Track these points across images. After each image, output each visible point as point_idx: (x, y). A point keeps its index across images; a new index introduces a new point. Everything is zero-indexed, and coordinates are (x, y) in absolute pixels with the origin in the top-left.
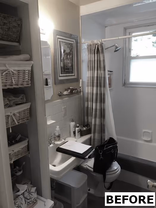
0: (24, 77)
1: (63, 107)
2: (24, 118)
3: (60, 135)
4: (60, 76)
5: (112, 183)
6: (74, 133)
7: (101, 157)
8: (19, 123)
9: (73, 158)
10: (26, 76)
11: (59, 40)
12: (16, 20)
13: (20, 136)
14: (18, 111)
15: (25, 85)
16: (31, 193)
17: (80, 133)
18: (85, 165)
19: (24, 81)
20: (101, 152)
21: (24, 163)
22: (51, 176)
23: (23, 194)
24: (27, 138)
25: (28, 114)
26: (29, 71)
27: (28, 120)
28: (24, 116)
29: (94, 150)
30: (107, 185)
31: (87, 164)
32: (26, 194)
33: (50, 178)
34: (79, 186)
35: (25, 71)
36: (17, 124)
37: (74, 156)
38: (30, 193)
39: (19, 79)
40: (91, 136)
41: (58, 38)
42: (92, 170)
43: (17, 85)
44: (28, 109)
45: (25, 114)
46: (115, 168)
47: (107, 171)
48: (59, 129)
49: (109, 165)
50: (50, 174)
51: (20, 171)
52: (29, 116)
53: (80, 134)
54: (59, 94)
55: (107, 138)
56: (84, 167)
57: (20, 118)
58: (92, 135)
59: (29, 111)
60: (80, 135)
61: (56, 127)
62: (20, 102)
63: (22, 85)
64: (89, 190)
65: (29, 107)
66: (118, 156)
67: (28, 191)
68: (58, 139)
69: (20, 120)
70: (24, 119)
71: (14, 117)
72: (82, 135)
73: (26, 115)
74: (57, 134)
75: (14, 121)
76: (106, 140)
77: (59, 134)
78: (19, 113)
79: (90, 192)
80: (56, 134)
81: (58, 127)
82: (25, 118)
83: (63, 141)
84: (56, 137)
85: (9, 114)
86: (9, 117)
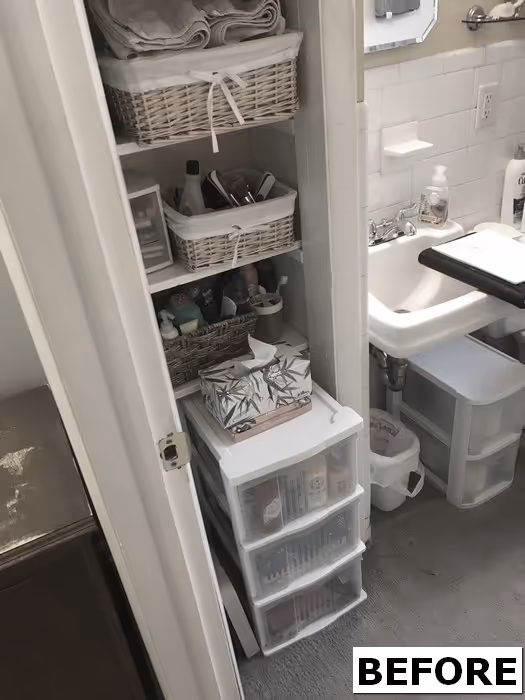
1: (481, 86)
2: (273, 102)
3: (445, 202)
8: (252, 119)
9: (476, 296)
13: (271, 181)
14: (243, 68)
16: (292, 374)
21: (284, 280)
23: (265, 369)
24: (291, 191)
25: (289, 86)
27: (288, 111)
28: (274, 95)
32: (275, 373)
33: (371, 346)
36: (243, 123)
37: (481, 289)
38: (285, 372)
44: (289, 63)
45: (277, 84)
48: (444, 178)
50: (371, 333)
51: (273, 303)
52: (292, 95)
54: (469, 17)
57: (257, 102)
59: (292, 74)
61: (434, 172)
65: (292, 54)
67: (281, 364)
68: (436, 219)
69: (258, 112)
70: (273, 109)
71: (229, 92)
73: (282, 90)
74: (434, 200)
75: (231, 109)
77: (444, 197)
78: (251, 75)
80: (431, 198)
81: (441, 169)
82: (280, 105)
83: (457, 228)
84: (429, 210)
85: (207, 77)
86: (208, 91)
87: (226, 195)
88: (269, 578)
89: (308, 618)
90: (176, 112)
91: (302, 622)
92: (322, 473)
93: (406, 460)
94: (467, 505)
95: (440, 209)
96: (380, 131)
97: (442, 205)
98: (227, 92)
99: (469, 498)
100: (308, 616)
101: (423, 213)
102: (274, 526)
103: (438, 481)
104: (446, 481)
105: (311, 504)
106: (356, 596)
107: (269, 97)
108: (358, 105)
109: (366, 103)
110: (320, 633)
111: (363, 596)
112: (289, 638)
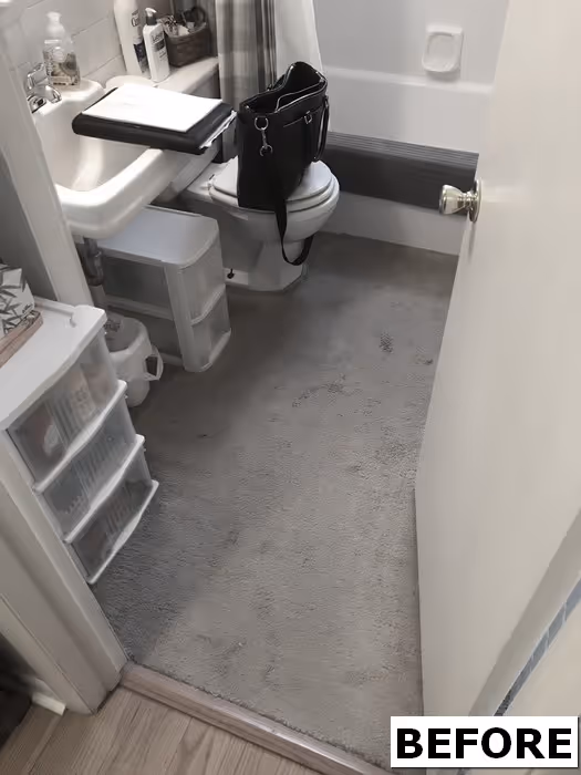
3: (73, 56)
5: (308, 242)
6: (140, 50)
7: (265, 146)
9: (150, 155)
16: (8, 290)
17: (164, 49)
18: (203, 188)
20: (262, 124)
22: (71, 227)
29: (234, 114)
30: (293, 250)
31: (210, 182)
34: (192, 259)
40: (218, 66)
42: (235, 201)
46: (320, 187)
47: (289, 199)
48: (62, 28)
49: (298, 176)
50: (69, 223)
53: (166, 57)
55: (282, 69)
56: (204, 197)
58: (221, 59)
60: (167, 63)
61: (47, 21)
64: (231, 276)
66: (328, 141)
68: (68, 80)
72: (175, 63)
74: (60, 57)
76: (278, 77)
77: (71, 51)
79: (233, 280)
80: (56, 54)
81: (55, 17)
83: (96, 86)
84: (58, 70)
88: (69, 510)
89: (118, 530)
91: (112, 536)
92: (82, 382)
93: (140, 346)
94: (206, 366)
95: (70, 65)
97: (70, 60)
99: (204, 360)
100: (116, 527)
101: (53, 74)
102: (58, 454)
103: (173, 360)
104: (180, 356)
105: (84, 418)
106: (149, 488)
110: (133, 536)
111: (155, 484)
112: (107, 557)
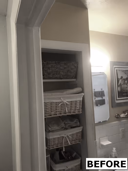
0: (76, 106)
2: (77, 140)
4: (117, 100)
8: (72, 143)
10: (77, 105)
11: (116, 69)
12: (73, 64)
13: (75, 154)
14: (71, 134)
15: (77, 113)
19: (76, 110)
24: (80, 157)
25: (80, 136)
26: (80, 101)
27: (80, 141)
28: (77, 138)
35: (76, 101)
36: (70, 144)
39: (71, 108)
41: (115, 68)
43: (70, 113)
44: (80, 132)
52: (81, 138)
54: (116, 116)
59: (81, 134)
62: (74, 126)
63: (74, 112)
65: (81, 130)
69: (73, 142)
70: (76, 141)
73: (78, 137)
75: (68, 141)
78: (72, 135)
81: (114, 149)
85: (63, 135)
86: (63, 138)
87: (65, 157)
90: (57, 142)
96: (99, 139)
98: (67, 138)
107: (76, 138)
108: (95, 141)
109: (96, 140)
